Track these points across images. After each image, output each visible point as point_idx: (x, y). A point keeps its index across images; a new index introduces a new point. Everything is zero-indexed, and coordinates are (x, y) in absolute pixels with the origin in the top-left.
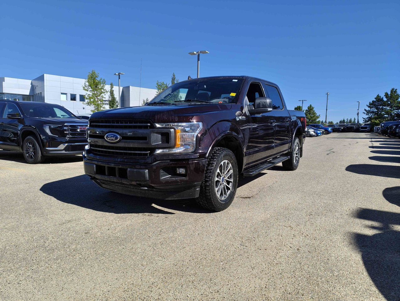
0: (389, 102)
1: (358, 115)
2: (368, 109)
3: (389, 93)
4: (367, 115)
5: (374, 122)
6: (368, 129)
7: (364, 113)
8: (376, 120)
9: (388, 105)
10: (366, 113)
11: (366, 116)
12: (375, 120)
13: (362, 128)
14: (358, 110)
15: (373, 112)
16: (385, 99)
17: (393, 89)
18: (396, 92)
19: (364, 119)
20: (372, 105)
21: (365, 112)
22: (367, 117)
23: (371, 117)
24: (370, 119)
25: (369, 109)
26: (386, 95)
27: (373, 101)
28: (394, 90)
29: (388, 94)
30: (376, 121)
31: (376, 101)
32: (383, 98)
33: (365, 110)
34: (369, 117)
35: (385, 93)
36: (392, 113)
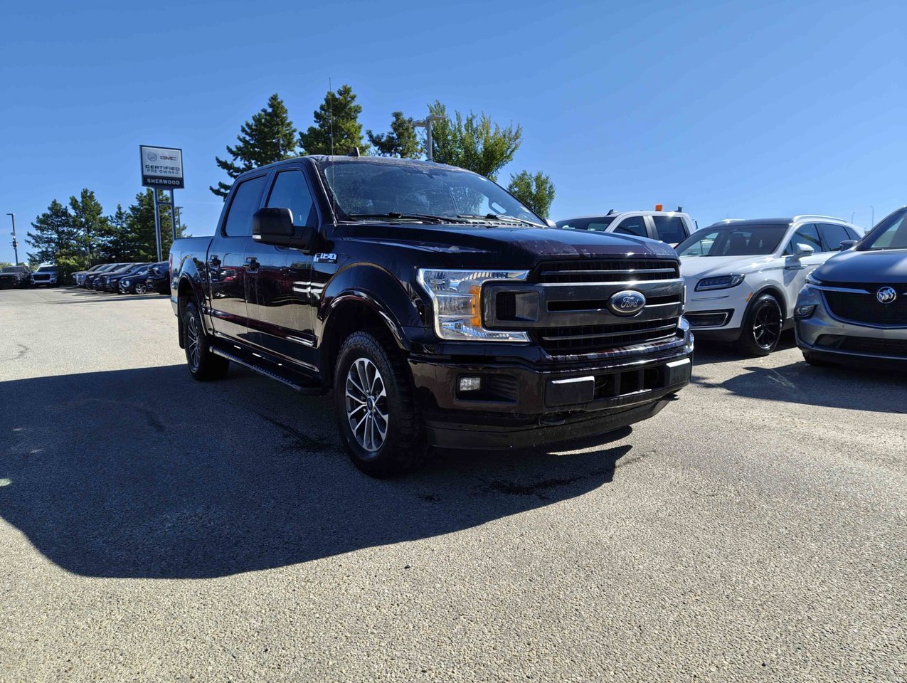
0: (84, 220)
1: (15, 246)
2: (36, 232)
3: (79, 199)
4: (35, 247)
5: (64, 263)
6: (51, 279)
7: (29, 242)
8: (69, 259)
9: (80, 226)
10: (33, 241)
11: (36, 251)
12: (66, 258)
13: (37, 277)
14: (13, 234)
15: (49, 241)
16: (72, 212)
17: (86, 192)
18: (91, 197)
19: (29, 255)
20: (44, 223)
21: (30, 239)
22: (39, 253)
23: (47, 251)
24: (45, 256)
25: (38, 233)
26: (74, 203)
27: (44, 215)
28: (88, 194)
29: (76, 201)
30: (68, 261)
31: (51, 216)
32: (66, 209)
33: (29, 235)
34: (42, 252)
35: (70, 198)
36: (92, 243)
